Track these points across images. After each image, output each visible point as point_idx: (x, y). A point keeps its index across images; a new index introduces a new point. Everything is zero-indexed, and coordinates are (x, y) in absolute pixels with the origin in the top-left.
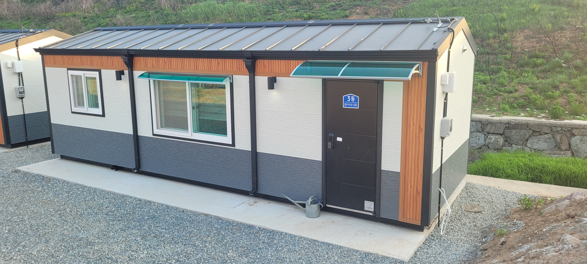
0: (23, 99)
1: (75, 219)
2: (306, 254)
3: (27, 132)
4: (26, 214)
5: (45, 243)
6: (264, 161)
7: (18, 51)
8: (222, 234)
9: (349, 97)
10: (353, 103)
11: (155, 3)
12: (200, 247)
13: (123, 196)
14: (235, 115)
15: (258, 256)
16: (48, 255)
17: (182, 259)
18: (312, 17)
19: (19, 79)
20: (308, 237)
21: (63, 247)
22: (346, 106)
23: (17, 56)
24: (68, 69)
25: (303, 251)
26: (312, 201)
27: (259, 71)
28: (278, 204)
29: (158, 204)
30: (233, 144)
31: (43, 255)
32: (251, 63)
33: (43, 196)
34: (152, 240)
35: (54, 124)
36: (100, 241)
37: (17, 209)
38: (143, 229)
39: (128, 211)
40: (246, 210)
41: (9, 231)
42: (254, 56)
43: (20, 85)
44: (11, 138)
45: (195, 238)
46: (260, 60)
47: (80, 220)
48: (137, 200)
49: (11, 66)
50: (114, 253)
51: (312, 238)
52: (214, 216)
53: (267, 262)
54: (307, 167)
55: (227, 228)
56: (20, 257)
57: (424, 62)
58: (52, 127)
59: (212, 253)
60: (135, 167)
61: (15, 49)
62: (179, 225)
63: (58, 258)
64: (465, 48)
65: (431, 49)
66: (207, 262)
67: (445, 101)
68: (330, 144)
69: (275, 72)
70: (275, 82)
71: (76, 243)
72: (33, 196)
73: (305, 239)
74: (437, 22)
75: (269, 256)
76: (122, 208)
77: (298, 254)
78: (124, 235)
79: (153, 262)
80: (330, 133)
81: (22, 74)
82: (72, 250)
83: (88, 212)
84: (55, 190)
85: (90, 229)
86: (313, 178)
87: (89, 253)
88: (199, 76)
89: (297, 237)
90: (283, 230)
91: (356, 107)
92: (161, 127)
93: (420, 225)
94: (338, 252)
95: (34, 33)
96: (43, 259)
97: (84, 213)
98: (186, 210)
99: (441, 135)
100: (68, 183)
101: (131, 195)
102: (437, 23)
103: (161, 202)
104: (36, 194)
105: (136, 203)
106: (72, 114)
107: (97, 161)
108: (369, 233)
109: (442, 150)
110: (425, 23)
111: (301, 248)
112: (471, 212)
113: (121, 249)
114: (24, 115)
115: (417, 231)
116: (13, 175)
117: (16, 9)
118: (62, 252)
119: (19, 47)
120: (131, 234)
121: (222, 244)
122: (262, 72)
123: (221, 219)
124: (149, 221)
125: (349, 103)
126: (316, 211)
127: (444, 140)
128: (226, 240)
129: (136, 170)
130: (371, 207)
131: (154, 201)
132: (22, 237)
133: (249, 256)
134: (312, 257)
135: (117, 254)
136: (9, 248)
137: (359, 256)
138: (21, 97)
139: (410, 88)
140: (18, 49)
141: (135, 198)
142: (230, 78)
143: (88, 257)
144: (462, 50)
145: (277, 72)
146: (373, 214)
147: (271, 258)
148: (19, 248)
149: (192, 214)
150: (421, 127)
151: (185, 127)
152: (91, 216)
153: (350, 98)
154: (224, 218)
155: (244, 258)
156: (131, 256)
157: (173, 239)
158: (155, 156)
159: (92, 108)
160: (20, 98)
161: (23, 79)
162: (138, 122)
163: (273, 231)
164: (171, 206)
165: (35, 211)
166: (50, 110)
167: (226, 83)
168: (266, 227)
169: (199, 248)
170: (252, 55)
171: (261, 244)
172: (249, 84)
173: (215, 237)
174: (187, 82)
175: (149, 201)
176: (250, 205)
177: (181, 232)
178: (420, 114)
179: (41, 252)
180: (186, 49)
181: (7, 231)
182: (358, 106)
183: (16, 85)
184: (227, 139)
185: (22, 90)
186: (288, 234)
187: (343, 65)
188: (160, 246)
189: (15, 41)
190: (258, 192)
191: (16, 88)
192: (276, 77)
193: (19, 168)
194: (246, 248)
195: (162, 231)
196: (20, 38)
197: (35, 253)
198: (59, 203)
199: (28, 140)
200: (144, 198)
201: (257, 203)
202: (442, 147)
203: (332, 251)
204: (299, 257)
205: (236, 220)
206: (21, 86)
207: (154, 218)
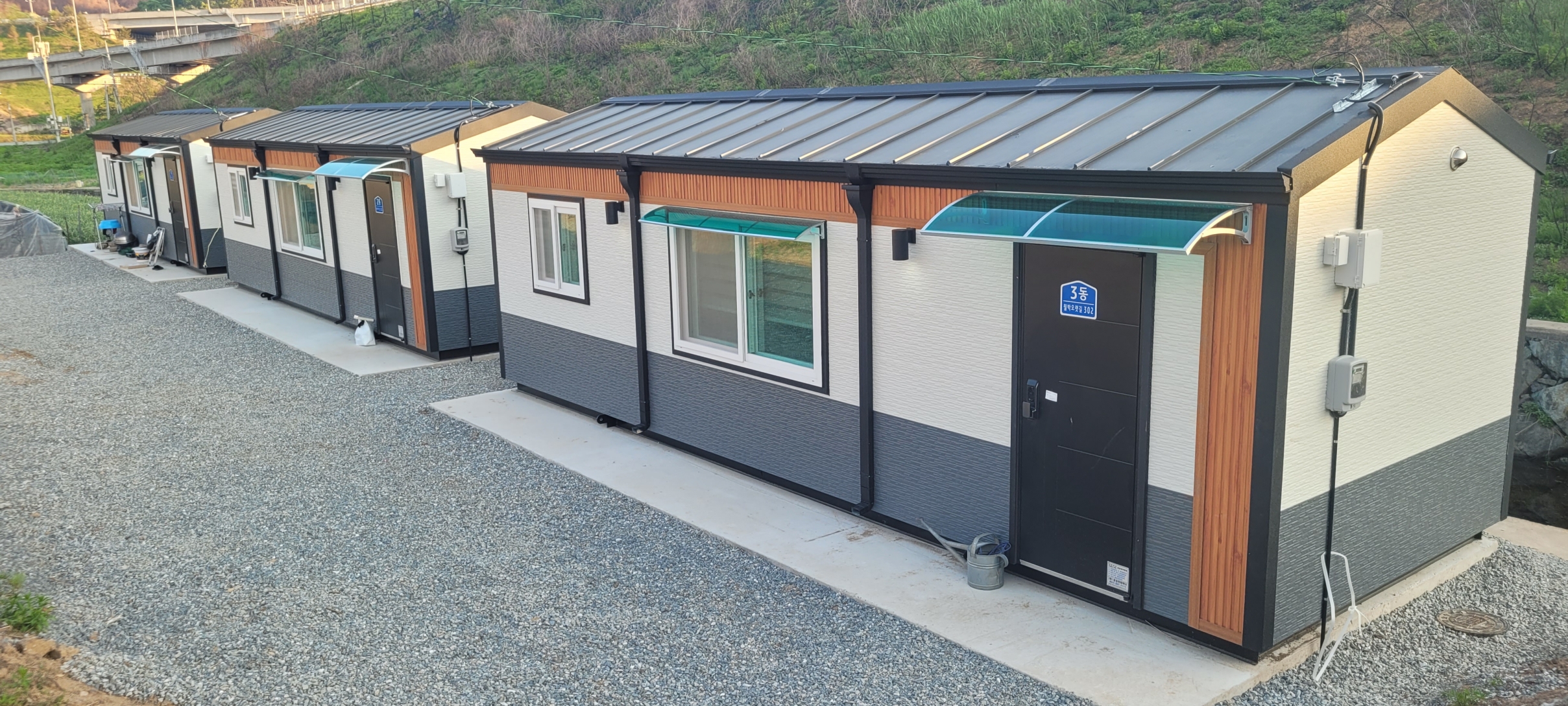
0: (466, 256)
1: (484, 525)
2: (916, 673)
3: (472, 327)
4: (406, 503)
5: (412, 567)
6: (888, 434)
7: (458, 151)
8: (754, 599)
9: (1075, 288)
10: (1083, 306)
11: (836, 10)
12: (693, 621)
13: (597, 486)
14: (829, 317)
15: (805, 661)
16: (404, 593)
17: (642, 642)
18: (1235, 31)
19: (459, 211)
20: (941, 635)
21: (436, 581)
22: (1068, 312)
23: (456, 163)
24: (530, 195)
25: (910, 666)
26: (983, 547)
27: (879, 214)
28: (918, 543)
29: (657, 512)
30: (825, 388)
31: (397, 591)
32: (858, 193)
33: (452, 468)
34: (606, 590)
35: (506, 314)
36: (508, 578)
37: (395, 491)
38: (601, 565)
39: (592, 520)
40: (836, 549)
41: (362, 535)
42: (866, 176)
43: (460, 225)
44: (439, 337)
45: (692, 600)
46: (883, 186)
47: (493, 529)
48: (619, 499)
49: (443, 184)
50: (520, 607)
51: (949, 638)
52: (757, 553)
53: (817, 677)
54: (980, 459)
55: (773, 585)
56: (356, 590)
57: (1258, 203)
58: (503, 321)
59: (710, 639)
60: (639, 423)
61: (453, 146)
62: (675, 564)
63: (418, 601)
64: (1462, 156)
65: (1276, 171)
66: (689, 655)
67: (1345, 311)
68: (1026, 405)
69: (913, 217)
70: (913, 241)
71: (462, 576)
72: (434, 467)
73: (934, 637)
74: (1358, 82)
75: (829, 664)
76: (583, 513)
77: (896, 669)
78: (557, 572)
79: (583, 638)
80: (1031, 378)
81: (464, 202)
82: (451, 589)
83: (516, 514)
84: (478, 458)
85: (502, 550)
86: (991, 488)
87: (476, 599)
88: (758, 219)
89: (917, 631)
90: (891, 610)
91: (1090, 315)
92: (692, 335)
93: (1241, 645)
94: (995, 680)
95: (495, 110)
96: (393, 600)
97: (507, 514)
98: (706, 533)
99: (1326, 404)
100: (508, 445)
101: (610, 486)
102: (1357, 85)
103: (662, 509)
104: (439, 464)
105: (613, 505)
106: (535, 294)
107: (575, 402)
108: (1103, 647)
109: (1335, 447)
110: (1326, 85)
111: (912, 657)
112: (1460, 633)
113: (539, 600)
114: (466, 289)
115: (1238, 661)
116: (418, 419)
117: (541, 37)
118: (431, 591)
119: (461, 143)
120: (570, 573)
121: (743, 622)
122: (886, 215)
123: (769, 563)
124: (620, 549)
125: (1075, 304)
126: (990, 574)
127: (1341, 419)
128: (757, 613)
129: (640, 429)
130: (1123, 581)
131: (651, 505)
132: (378, 550)
133: (787, 657)
134: (924, 682)
135: (526, 609)
136: (347, 570)
137: (1042, 700)
138: (460, 250)
139: (1221, 273)
140: (458, 146)
141: (617, 493)
142: (820, 227)
143: (471, 608)
144: (1449, 160)
145: (918, 217)
146: (1125, 598)
147: (829, 670)
148: (363, 571)
149: (714, 543)
150: (1248, 379)
151: (732, 340)
152: (516, 522)
153: (1078, 291)
154: (775, 562)
155: (771, 660)
156: (547, 619)
157: (646, 594)
158: (676, 401)
159: (569, 282)
160: (458, 252)
161: (467, 213)
162: (647, 321)
163: (870, 607)
164: (679, 520)
165: (424, 499)
166: (500, 284)
167: (811, 238)
168: (857, 596)
169: (690, 622)
170: (862, 174)
171: (826, 635)
172: (856, 243)
173: (737, 603)
174: (737, 235)
175: (641, 504)
176: (850, 539)
177: (671, 582)
178: (1246, 343)
179: (395, 585)
180: (736, 157)
181: (357, 535)
182: (1094, 312)
183: (453, 225)
184: (811, 375)
185: (463, 237)
186: (900, 619)
187: (1045, 205)
188: (614, 606)
189: (454, 129)
190: (874, 509)
191: (451, 232)
192: (915, 229)
193: (433, 405)
194: (788, 638)
195: (634, 573)
196: (465, 124)
197: (384, 586)
198: (473, 488)
199: (473, 345)
200: (633, 496)
201: (870, 535)
202: (1335, 437)
203: (980, 677)
204: (893, 676)
205: (800, 570)
206: (463, 227)
207: (633, 542)
